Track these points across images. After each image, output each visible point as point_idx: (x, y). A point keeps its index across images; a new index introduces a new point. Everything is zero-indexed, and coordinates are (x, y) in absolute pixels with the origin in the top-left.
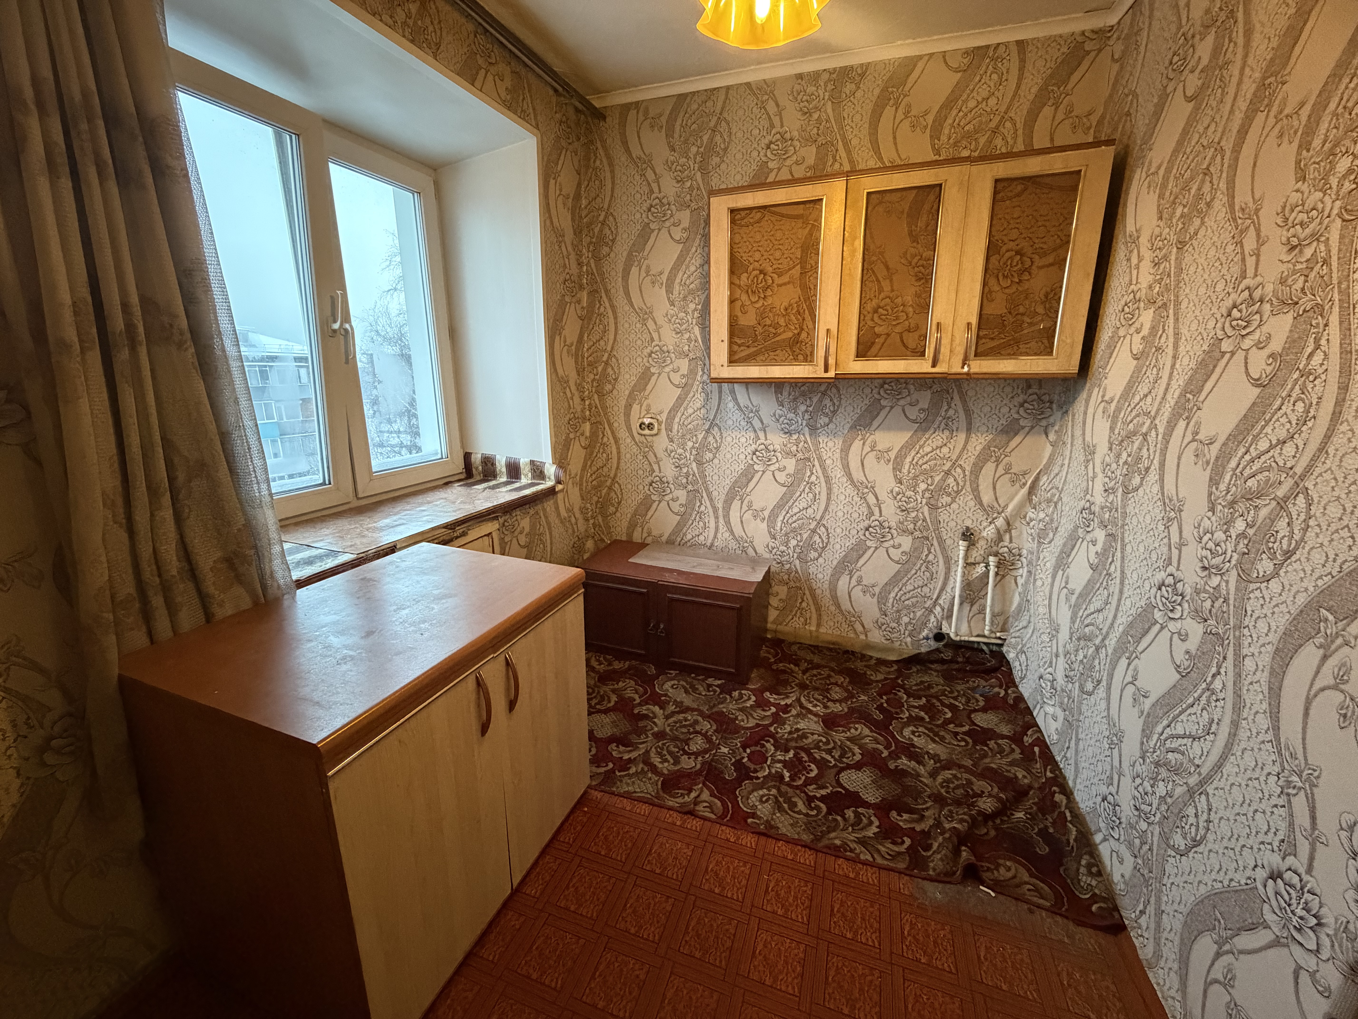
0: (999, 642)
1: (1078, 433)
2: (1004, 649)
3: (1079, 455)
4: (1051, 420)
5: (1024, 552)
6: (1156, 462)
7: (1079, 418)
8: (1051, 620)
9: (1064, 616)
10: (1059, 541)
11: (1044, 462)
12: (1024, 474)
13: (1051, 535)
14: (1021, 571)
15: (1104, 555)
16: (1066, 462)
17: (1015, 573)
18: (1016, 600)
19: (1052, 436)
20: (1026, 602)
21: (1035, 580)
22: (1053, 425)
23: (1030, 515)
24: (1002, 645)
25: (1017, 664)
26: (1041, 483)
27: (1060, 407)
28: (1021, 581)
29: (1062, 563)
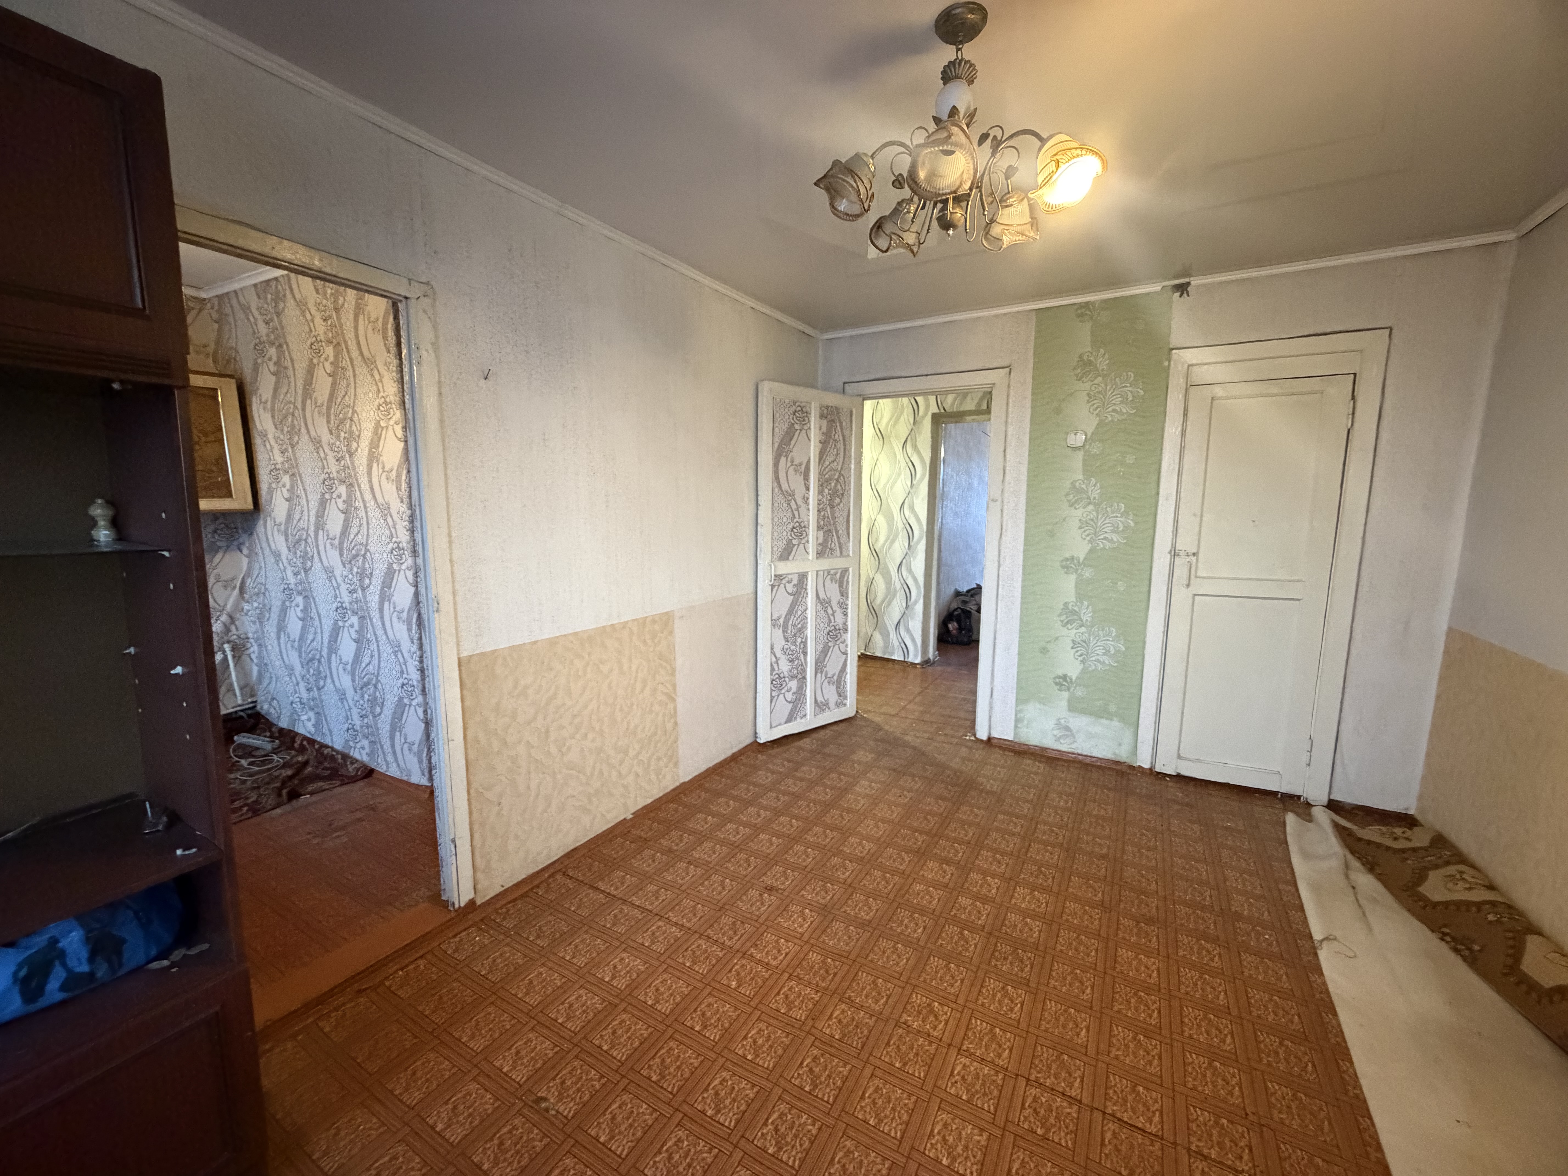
0: (251, 705)
1: (265, 545)
2: (258, 707)
3: (271, 560)
4: (241, 540)
5: (250, 635)
6: (315, 552)
7: (262, 536)
8: (286, 666)
9: (294, 658)
10: (275, 615)
11: (245, 568)
12: (233, 579)
13: (267, 615)
14: (252, 650)
15: (305, 610)
16: (263, 565)
17: (248, 652)
18: (255, 670)
19: (245, 551)
20: (263, 666)
21: (266, 647)
22: (243, 543)
23: (246, 607)
24: (255, 707)
25: (272, 710)
26: (248, 584)
27: (245, 531)
28: (253, 656)
29: (281, 628)
